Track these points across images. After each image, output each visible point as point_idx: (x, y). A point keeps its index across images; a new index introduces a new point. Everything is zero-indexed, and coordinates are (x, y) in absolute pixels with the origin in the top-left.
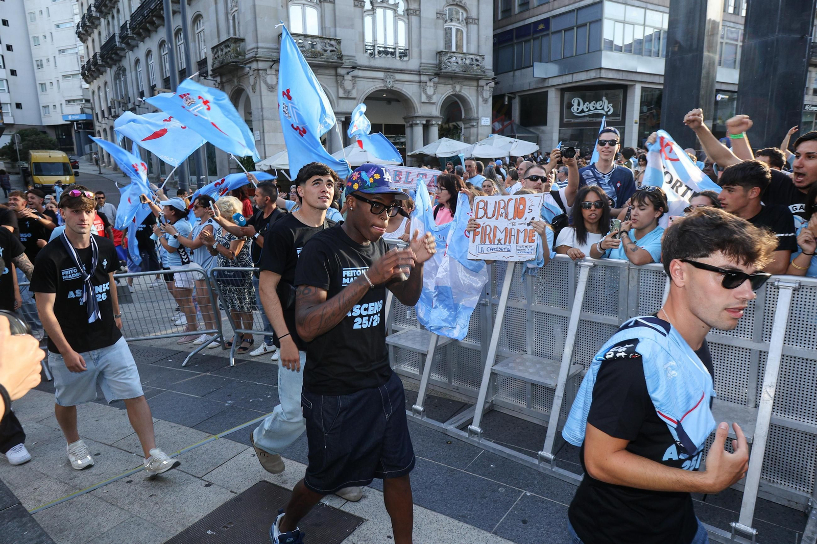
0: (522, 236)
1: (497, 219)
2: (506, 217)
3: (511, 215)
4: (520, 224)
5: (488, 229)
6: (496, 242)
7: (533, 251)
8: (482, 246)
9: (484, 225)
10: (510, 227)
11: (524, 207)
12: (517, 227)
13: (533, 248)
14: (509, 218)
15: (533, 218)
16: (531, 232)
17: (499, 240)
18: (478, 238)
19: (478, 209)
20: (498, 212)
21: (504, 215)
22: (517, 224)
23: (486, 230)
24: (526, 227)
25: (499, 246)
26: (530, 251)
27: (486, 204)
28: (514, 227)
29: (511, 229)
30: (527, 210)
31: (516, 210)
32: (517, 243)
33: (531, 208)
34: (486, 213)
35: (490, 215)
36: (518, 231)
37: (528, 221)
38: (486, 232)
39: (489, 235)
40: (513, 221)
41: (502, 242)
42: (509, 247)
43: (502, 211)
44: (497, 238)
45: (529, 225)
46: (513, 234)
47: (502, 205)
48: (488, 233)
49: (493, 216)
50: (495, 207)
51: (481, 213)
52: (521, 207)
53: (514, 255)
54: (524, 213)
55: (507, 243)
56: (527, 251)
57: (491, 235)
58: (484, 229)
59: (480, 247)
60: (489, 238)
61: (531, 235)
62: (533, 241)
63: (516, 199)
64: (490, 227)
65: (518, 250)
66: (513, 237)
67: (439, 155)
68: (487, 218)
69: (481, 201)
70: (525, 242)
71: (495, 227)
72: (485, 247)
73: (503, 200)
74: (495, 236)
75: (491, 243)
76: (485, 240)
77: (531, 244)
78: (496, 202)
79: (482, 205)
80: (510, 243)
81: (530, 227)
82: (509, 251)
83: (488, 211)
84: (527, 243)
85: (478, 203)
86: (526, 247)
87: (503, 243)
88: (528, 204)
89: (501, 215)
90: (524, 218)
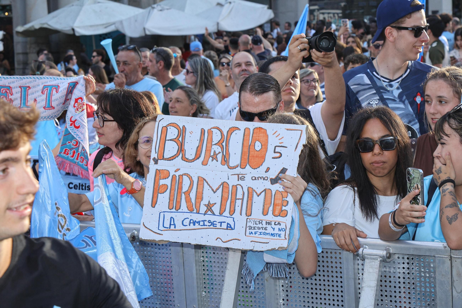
0: (258, 202)
1: (204, 163)
2: (225, 160)
3: (235, 159)
4: (254, 179)
5: (186, 182)
6: (203, 209)
7: (283, 233)
8: (173, 215)
9: (177, 174)
10: (233, 181)
11: (265, 146)
12: (247, 183)
13: (283, 226)
14: (231, 165)
15: (284, 171)
16: (279, 196)
17: (209, 207)
18: (164, 199)
19: (164, 140)
20: (208, 150)
21: (220, 157)
22: (248, 178)
23: (180, 183)
24: (267, 184)
25: (208, 217)
26: (276, 231)
27: (182, 132)
28: (240, 182)
29: (235, 187)
30: (270, 154)
31: (246, 150)
32: (249, 214)
33: (278, 149)
34: (181, 149)
35: (190, 153)
36: (251, 191)
37: (273, 174)
38: (180, 188)
39: (188, 193)
40: (238, 170)
41: (216, 209)
42: (230, 221)
43: (217, 149)
44: (205, 202)
45: (274, 181)
46: (239, 196)
47: (216, 137)
48: (185, 188)
49: (197, 157)
50: (201, 140)
51: (171, 149)
52: (258, 146)
53: (242, 236)
54: (263, 158)
55: (227, 213)
56: (270, 230)
57: (193, 195)
58: (177, 181)
59: (168, 216)
60: (188, 200)
61: (278, 202)
62: (283, 214)
63: (247, 129)
64: (190, 178)
65: (251, 228)
66: (239, 202)
67: (81, 31)
68: (184, 159)
69: (171, 124)
70: (265, 213)
71: (202, 180)
72: (178, 217)
73: (218, 128)
74: (199, 197)
75: (191, 211)
76: (179, 203)
77: (279, 219)
78: (203, 131)
79: (172, 133)
80: (232, 212)
81: (278, 187)
82: (229, 227)
83: (186, 147)
84: (270, 217)
85: (165, 129)
86: (269, 223)
87: (217, 212)
88: (273, 142)
89: (214, 157)
90: (263, 168)
